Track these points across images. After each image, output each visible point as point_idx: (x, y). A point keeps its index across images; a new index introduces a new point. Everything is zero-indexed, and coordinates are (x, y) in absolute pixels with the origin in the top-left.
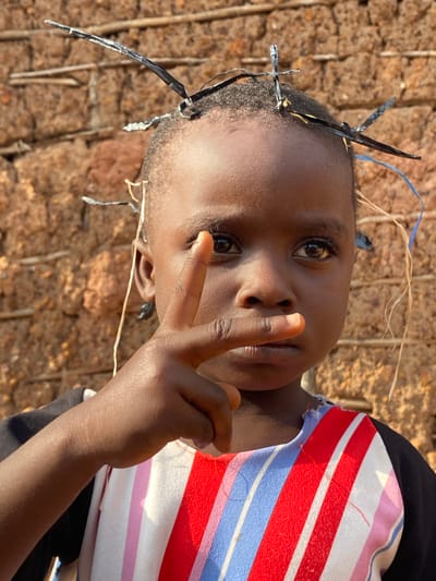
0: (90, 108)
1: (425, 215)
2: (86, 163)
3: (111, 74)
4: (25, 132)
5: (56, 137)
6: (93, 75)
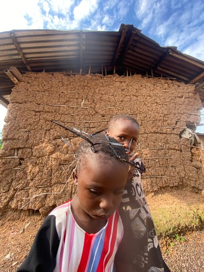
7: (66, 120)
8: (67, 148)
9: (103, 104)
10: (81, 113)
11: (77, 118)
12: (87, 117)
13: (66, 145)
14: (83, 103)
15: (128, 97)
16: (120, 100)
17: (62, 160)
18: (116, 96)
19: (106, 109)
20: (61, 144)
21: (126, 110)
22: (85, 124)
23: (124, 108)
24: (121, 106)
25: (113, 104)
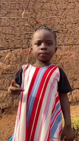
0: (23, 44)
1: (71, 61)
2: (22, 52)
3: (26, 39)
4: (14, 47)
5: (18, 48)
6: (24, 39)
7: (7, 31)
8: (9, 59)
9: (44, 13)
12: (27, 28)
13: (7, 56)
14: (23, 13)
15: (72, 4)
16: (63, 8)
17: (4, 70)
18: (58, 4)
19: (47, 18)
20: (3, 55)
21: (69, 18)
22: (26, 35)
23: (67, 17)
24: (64, 15)
25: (55, 13)
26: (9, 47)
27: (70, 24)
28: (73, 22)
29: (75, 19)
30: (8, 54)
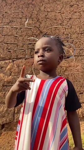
0: (26, 54)
1: (76, 73)
2: (25, 62)
3: (29, 50)
4: (16, 57)
5: (20, 58)
6: (27, 50)
7: (9, 41)
8: (10, 70)
9: (48, 22)
10: (24, 33)
11: (20, 38)
13: (9, 67)
14: (27, 22)
15: (78, 14)
16: (68, 17)
17: (5, 81)
18: (63, 13)
19: (52, 28)
20: (5, 66)
21: (74, 28)
22: (29, 45)
23: (72, 26)
24: (69, 25)
25: (60, 22)
26: (11, 57)
27: (76, 34)
28: (78, 32)
29: (81, 29)
30: (10, 64)
